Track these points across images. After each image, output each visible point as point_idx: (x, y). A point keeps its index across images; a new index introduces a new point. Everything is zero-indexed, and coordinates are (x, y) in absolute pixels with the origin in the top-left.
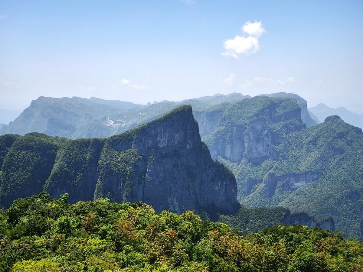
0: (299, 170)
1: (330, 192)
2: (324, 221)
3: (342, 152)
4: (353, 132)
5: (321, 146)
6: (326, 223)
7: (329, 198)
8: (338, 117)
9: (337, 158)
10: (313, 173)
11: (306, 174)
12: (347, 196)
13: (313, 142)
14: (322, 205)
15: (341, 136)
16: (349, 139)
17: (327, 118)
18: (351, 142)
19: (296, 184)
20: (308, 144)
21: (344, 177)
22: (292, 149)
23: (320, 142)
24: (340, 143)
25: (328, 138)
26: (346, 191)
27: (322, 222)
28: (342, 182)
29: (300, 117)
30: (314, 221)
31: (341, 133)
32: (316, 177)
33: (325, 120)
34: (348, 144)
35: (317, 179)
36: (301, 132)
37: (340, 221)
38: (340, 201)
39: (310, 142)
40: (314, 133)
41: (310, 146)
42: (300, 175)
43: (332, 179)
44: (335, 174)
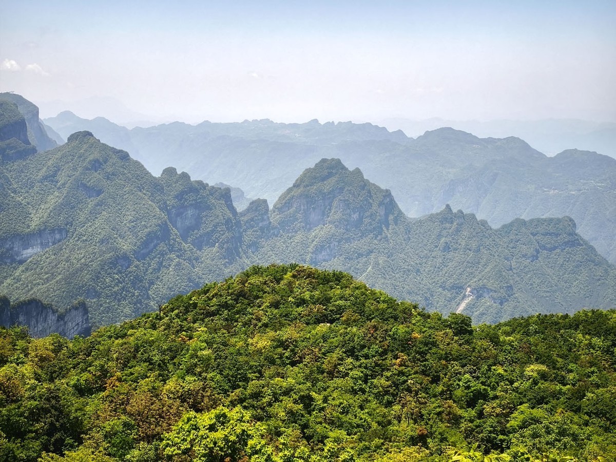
0: (28, 227)
1: (83, 261)
2: (70, 310)
3: (99, 192)
4: (114, 159)
5: (64, 184)
6: (74, 313)
7: (81, 269)
8: (90, 134)
9: (91, 203)
10: (53, 231)
11: (40, 233)
12: (111, 263)
13: (51, 178)
14: (70, 283)
15: (96, 165)
16: (109, 170)
17: (72, 136)
18: (113, 174)
19: (25, 252)
20: (41, 181)
21: (104, 233)
22: (15, 192)
23: (62, 178)
24: (95, 178)
25: (75, 169)
26: (108, 256)
27: (68, 311)
28: (102, 241)
29: (26, 135)
30: (54, 312)
31: (97, 161)
32: (58, 236)
33: (69, 139)
34: (108, 178)
35: (60, 241)
36: (28, 161)
37: (101, 305)
38: (99, 273)
39: (45, 178)
40: (50, 163)
41: (46, 186)
42: (31, 235)
43: (85, 238)
44: (90, 230)
